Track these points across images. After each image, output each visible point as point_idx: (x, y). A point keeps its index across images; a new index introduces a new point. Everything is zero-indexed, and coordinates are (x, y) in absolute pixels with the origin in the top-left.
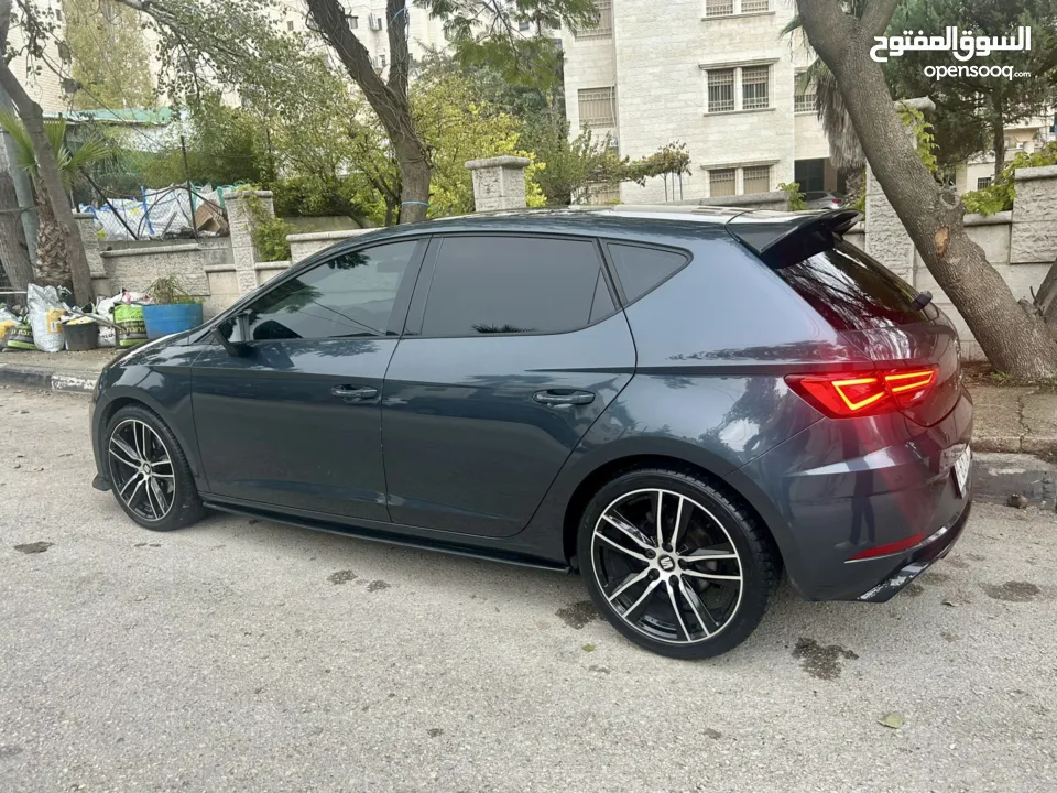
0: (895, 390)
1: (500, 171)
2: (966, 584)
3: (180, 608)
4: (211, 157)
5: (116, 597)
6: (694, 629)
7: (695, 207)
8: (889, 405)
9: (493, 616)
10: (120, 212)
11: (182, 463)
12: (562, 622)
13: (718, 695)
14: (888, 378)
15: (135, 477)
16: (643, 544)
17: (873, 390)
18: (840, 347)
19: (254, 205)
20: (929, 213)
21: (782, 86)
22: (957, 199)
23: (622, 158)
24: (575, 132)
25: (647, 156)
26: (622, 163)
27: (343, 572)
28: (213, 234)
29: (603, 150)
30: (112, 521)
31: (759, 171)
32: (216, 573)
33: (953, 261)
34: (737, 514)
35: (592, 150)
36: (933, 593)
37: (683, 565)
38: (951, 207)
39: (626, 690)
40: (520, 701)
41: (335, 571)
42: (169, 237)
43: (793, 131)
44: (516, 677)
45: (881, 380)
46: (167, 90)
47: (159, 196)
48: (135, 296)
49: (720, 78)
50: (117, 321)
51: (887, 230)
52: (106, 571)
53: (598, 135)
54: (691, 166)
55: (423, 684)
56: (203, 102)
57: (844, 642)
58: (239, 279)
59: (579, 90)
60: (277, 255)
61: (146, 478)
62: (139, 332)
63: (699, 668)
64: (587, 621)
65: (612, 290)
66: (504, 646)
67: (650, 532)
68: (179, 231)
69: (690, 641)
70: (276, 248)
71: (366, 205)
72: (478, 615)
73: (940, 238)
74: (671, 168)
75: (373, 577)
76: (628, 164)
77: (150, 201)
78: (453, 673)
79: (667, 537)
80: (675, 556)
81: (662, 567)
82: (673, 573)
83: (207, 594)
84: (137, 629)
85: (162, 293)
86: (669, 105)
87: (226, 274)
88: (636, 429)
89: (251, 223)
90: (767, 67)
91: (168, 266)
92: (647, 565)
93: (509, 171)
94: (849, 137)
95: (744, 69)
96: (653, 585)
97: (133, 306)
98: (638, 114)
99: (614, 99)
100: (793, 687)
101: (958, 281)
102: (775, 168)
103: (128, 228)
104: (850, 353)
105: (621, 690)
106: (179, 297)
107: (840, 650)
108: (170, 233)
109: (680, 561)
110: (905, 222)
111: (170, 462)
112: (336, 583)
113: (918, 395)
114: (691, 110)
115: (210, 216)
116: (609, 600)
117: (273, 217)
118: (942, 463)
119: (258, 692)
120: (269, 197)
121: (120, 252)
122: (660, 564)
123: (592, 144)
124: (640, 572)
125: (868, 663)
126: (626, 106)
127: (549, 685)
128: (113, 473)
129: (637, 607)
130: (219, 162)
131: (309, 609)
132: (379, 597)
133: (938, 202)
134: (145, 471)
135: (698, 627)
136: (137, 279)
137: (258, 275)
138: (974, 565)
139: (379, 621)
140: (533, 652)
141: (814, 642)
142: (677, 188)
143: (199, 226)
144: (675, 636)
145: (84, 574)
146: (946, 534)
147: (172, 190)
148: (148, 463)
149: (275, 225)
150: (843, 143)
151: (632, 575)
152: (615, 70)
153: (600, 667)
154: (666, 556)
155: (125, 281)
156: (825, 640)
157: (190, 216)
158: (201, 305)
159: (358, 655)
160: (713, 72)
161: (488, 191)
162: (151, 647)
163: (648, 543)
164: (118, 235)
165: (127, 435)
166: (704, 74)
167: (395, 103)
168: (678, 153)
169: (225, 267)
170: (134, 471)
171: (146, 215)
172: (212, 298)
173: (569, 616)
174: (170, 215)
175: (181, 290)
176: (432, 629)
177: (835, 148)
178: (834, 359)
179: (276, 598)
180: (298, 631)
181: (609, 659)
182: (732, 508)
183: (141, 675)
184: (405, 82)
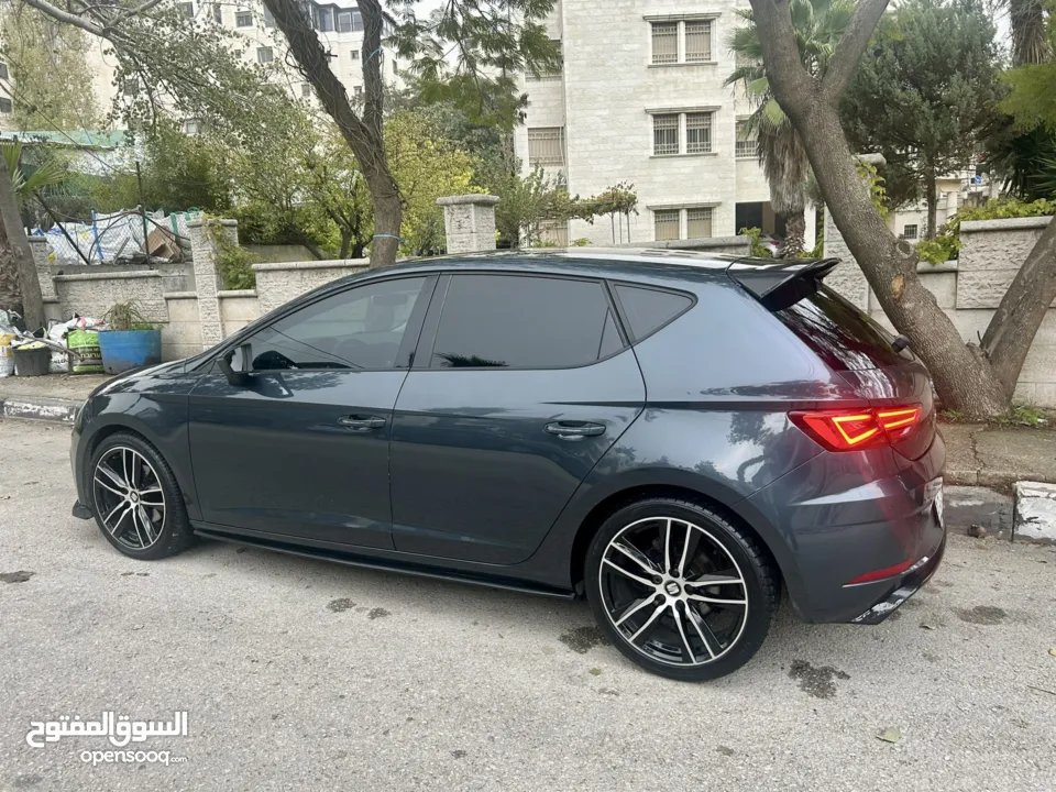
0: (887, 426)
1: (472, 207)
2: (939, 608)
3: (180, 637)
4: (164, 183)
5: (111, 625)
6: (699, 651)
7: (643, 250)
8: (882, 440)
9: (497, 641)
10: (73, 237)
11: (174, 490)
12: (566, 647)
13: (725, 715)
14: (881, 415)
15: (121, 505)
16: (650, 570)
17: (868, 425)
18: (833, 386)
19: (219, 233)
20: (887, 260)
21: (724, 132)
22: (912, 249)
23: (572, 197)
24: (526, 171)
25: (596, 195)
26: (572, 202)
27: (341, 600)
28: (166, 260)
29: (554, 188)
30: (93, 551)
31: (702, 212)
32: (212, 602)
33: (908, 305)
34: (743, 541)
35: (543, 188)
36: (910, 617)
37: (689, 590)
38: (906, 256)
39: (637, 711)
40: (537, 723)
41: (332, 599)
42: (121, 262)
43: (734, 175)
44: (529, 701)
45: (875, 416)
46: (121, 115)
47: (112, 221)
48: (90, 321)
49: (665, 121)
50: (71, 347)
51: (843, 275)
52: (95, 600)
53: (551, 173)
54: (638, 206)
55: (440, 708)
56: (158, 128)
57: (836, 663)
58: (200, 306)
59: (529, 129)
60: (242, 283)
61: (133, 506)
62: (93, 358)
63: (704, 689)
64: (590, 647)
65: (621, 329)
66: (512, 671)
67: (657, 559)
68: (132, 257)
69: (695, 663)
70: (240, 276)
71: (320, 236)
72: (483, 640)
73: (897, 285)
74: (619, 208)
75: (373, 605)
76: (577, 202)
77: (101, 225)
78: (467, 697)
79: (674, 564)
80: (682, 581)
81: (668, 592)
82: (679, 598)
83: (206, 622)
84: (139, 658)
85: (119, 319)
86: (616, 146)
87: (187, 301)
88: (636, 461)
89: (215, 251)
90: (709, 113)
91: (125, 292)
92: (654, 590)
93: (480, 208)
94: (788, 183)
95: (688, 114)
96: (660, 609)
97: (88, 331)
98: (587, 154)
99: (563, 139)
100: (794, 706)
101: (913, 324)
102: (717, 210)
103: (79, 252)
104: (841, 392)
105: (632, 710)
106: (136, 323)
107: (833, 671)
108: (122, 258)
109: (686, 586)
110: (863, 267)
111: (161, 490)
112: (336, 611)
113: (906, 431)
114: (637, 152)
115: (162, 243)
116: (616, 624)
117: (237, 245)
118: (925, 497)
119: (275, 717)
120: (234, 226)
121: (74, 276)
122: (666, 589)
123: (543, 182)
124: (646, 598)
125: (860, 682)
126: (575, 146)
127: (563, 707)
128: (96, 502)
129: (642, 633)
130: (173, 189)
131: (313, 637)
132: (379, 623)
133: (894, 251)
134: (133, 499)
135: (703, 650)
136: (90, 304)
137: (221, 304)
138: (945, 590)
139: (385, 647)
140: (542, 676)
141: (807, 664)
142: (625, 227)
143: (151, 251)
144: (680, 659)
145: (73, 603)
146: (929, 562)
147: (125, 215)
148: (136, 491)
149: (239, 254)
150: (783, 188)
151: (638, 600)
152: (564, 111)
153: (609, 689)
154: (673, 582)
155: (78, 306)
156: (817, 663)
157: (143, 241)
158: (159, 332)
159: (369, 680)
160: (658, 116)
161: (460, 227)
162: (157, 676)
163: (654, 568)
164: (69, 259)
165: (115, 463)
166: (650, 118)
167: (370, 138)
168: (626, 193)
169: (186, 294)
170: (119, 499)
171: (97, 241)
172: (171, 325)
173: (572, 641)
174: (120, 239)
175: (138, 316)
176: (439, 654)
177: (774, 192)
178: (827, 396)
179: (277, 626)
180: (305, 658)
181: (617, 682)
182: (738, 535)
183: (152, 703)
184: (379, 119)
